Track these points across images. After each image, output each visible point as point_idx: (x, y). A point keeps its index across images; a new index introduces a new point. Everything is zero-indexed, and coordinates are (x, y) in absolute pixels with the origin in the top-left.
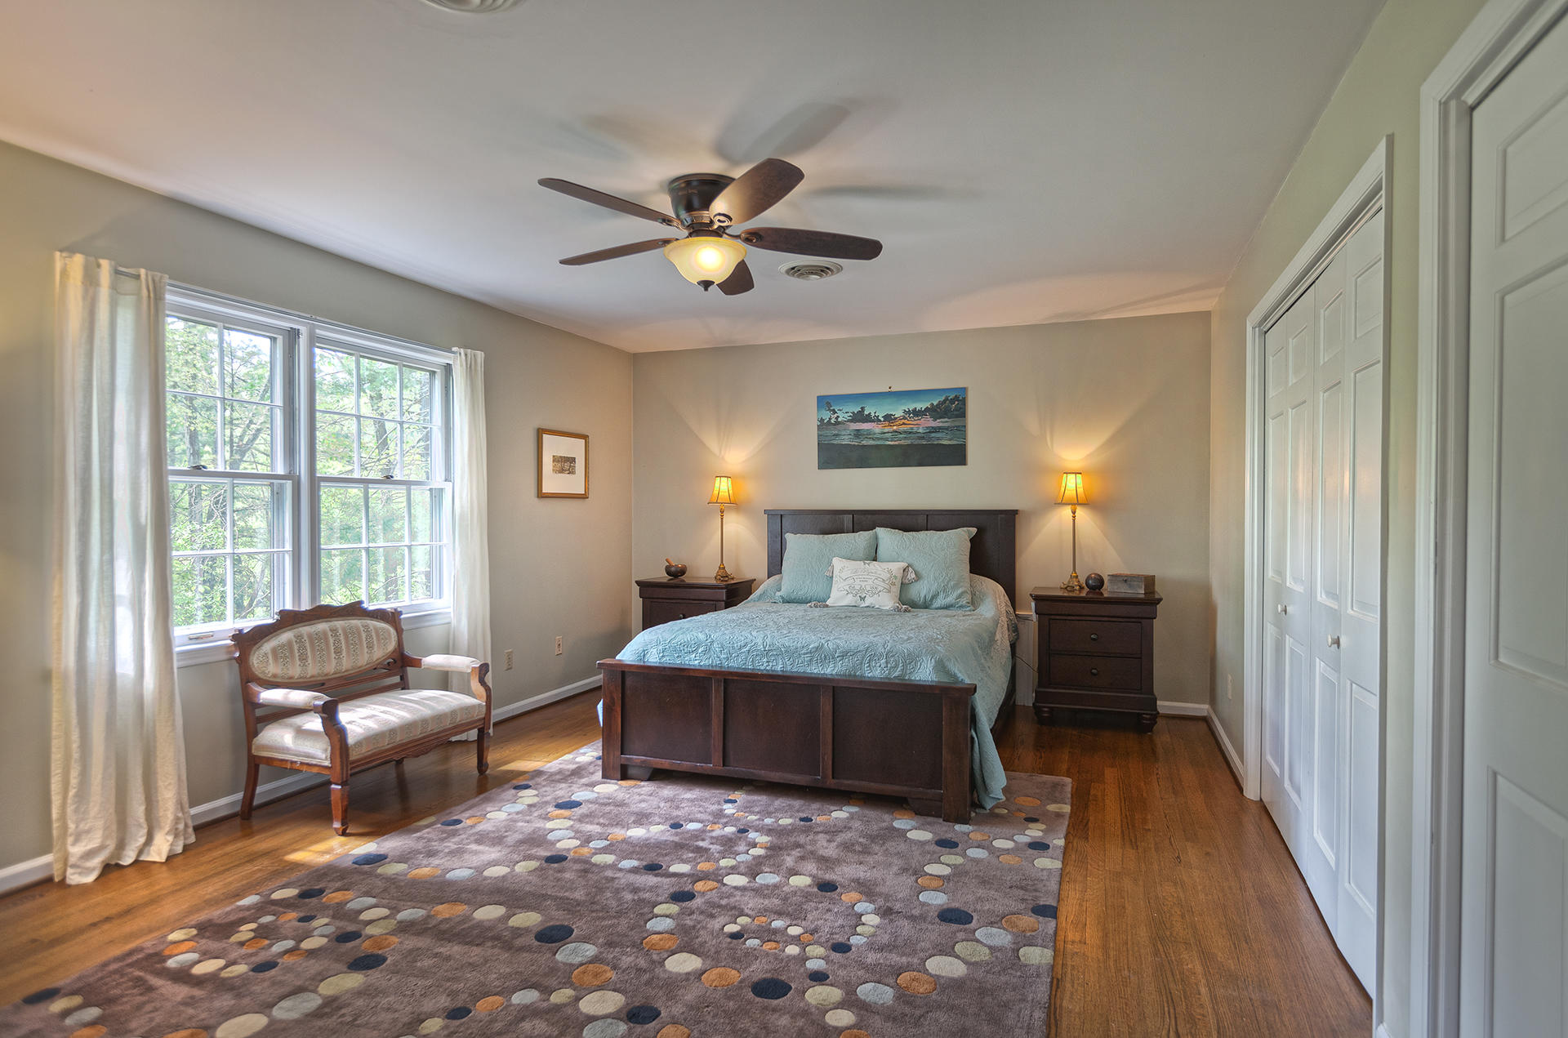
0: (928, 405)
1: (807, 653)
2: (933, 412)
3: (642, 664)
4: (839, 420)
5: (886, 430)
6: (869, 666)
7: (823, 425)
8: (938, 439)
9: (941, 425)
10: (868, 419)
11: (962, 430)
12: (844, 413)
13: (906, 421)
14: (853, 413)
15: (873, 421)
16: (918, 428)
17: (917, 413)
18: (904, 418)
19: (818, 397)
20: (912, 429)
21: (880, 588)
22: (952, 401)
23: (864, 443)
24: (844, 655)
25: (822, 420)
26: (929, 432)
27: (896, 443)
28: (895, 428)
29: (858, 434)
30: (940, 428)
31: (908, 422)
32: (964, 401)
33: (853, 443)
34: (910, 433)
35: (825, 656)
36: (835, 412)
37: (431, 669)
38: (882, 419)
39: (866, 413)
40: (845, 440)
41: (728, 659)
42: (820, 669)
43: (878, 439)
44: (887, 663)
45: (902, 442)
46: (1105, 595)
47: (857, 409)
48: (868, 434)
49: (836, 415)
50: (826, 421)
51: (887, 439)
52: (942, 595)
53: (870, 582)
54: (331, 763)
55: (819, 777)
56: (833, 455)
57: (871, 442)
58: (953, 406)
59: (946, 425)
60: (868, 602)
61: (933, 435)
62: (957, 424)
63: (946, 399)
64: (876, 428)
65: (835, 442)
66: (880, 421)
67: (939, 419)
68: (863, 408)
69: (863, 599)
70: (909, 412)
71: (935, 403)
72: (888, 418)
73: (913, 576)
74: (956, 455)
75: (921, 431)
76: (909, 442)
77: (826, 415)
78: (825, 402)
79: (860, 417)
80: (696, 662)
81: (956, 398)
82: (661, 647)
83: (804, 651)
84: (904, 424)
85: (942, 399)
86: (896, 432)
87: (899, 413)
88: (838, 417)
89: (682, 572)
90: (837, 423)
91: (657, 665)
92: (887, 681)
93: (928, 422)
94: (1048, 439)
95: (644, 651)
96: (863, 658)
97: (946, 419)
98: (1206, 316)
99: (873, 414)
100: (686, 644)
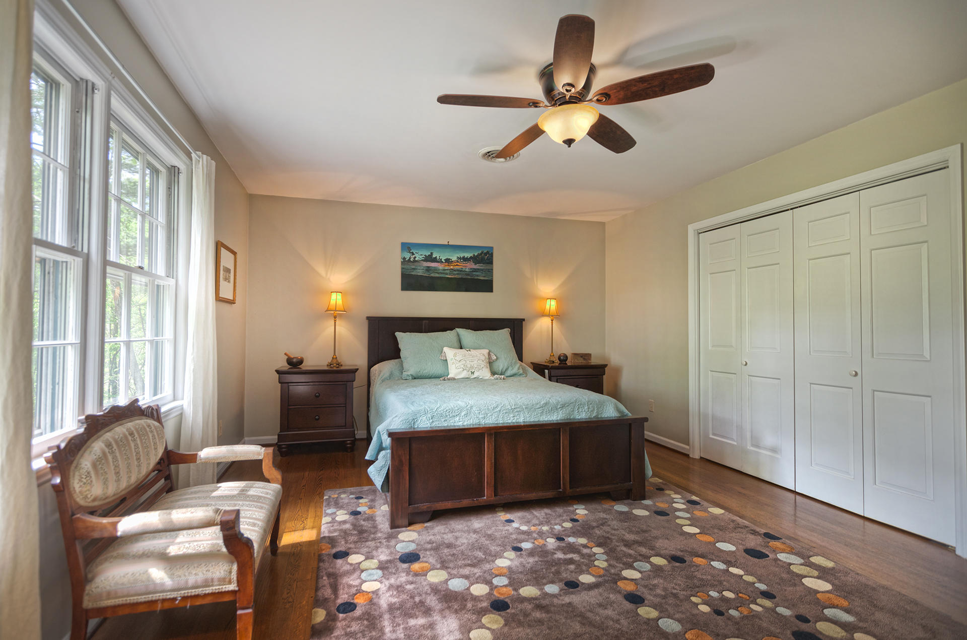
0: (471, 255)
1: (540, 408)
2: (475, 259)
3: (412, 430)
4: (416, 259)
5: (446, 268)
6: (578, 412)
7: (405, 261)
8: (478, 276)
9: (478, 267)
10: (435, 260)
11: (491, 271)
12: (419, 255)
13: (458, 264)
14: (425, 255)
15: (438, 262)
16: (466, 268)
17: (465, 259)
18: (458, 262)
19: (402, 243)
20: (462, 268)
21: (482, 366)
22: (486, 254)
23: (432, 275)
24: (563, 406)
25: (404, 258)
26: (472, 271)
27: (453, 277)
28: (452, 267)
29: (428, 269)
30: (478, 269)
31: (460, 264)
32: (492, 255)
33: (425, 275)
34: (461, 271)
35: (551, 408)
36: (413, 254)
37: (207, 463)
38: (444, 261)
39: (434, 256)
40: (420, 272)
41: (484, 418)
42: (549, 417)
43: (442, 273)
44: (588, 408)
45: (456, 276)
46: (568, 364)
47: (428, 254)
48: (435, 270)
49: (414, 256)
50: (407, 259)
51: (447, 274)
52: (510, 369)
53: (476, 362)
54: (238, 586)
55: (561, 490)
56: (411, 282)
57: (437, 275)
58: (485, 257)
59: (482, 268)
60: (476, 375)
61: (474, 273)
62: (488, 268)
63: (482, 253)
64: (440, 267)
65: (413, 273)
66: (443, 262)
67: (478, 264)
68: (432, 253)
69: (473, 373)
70: (460, 258)
71: (476, 254)
72: (447, 261)
73: (495, 358)
74: (486, 286)
75: (467, 270)
76: (460, 276)
77: (407, 256)
78: (406, 247)
79: (429, 259)
80: (461, 423)
81: (488, 252)
82: (429, 415)
83: (538, 406)
84: (457, 265)
85: (480, 252)
86: (452, 270)
87: (454, 258)
88: (415, 257)
89: (301, 362)
90: (415, 261)
91: (429, 429)
92: (589, 420)
93: (471, 266)
94: (535, 279)
95: (414, 419)
96: (574, 407)
97: (482, 265)
98: (603, 224)
99: (438, 258)
100: (452, 410)
